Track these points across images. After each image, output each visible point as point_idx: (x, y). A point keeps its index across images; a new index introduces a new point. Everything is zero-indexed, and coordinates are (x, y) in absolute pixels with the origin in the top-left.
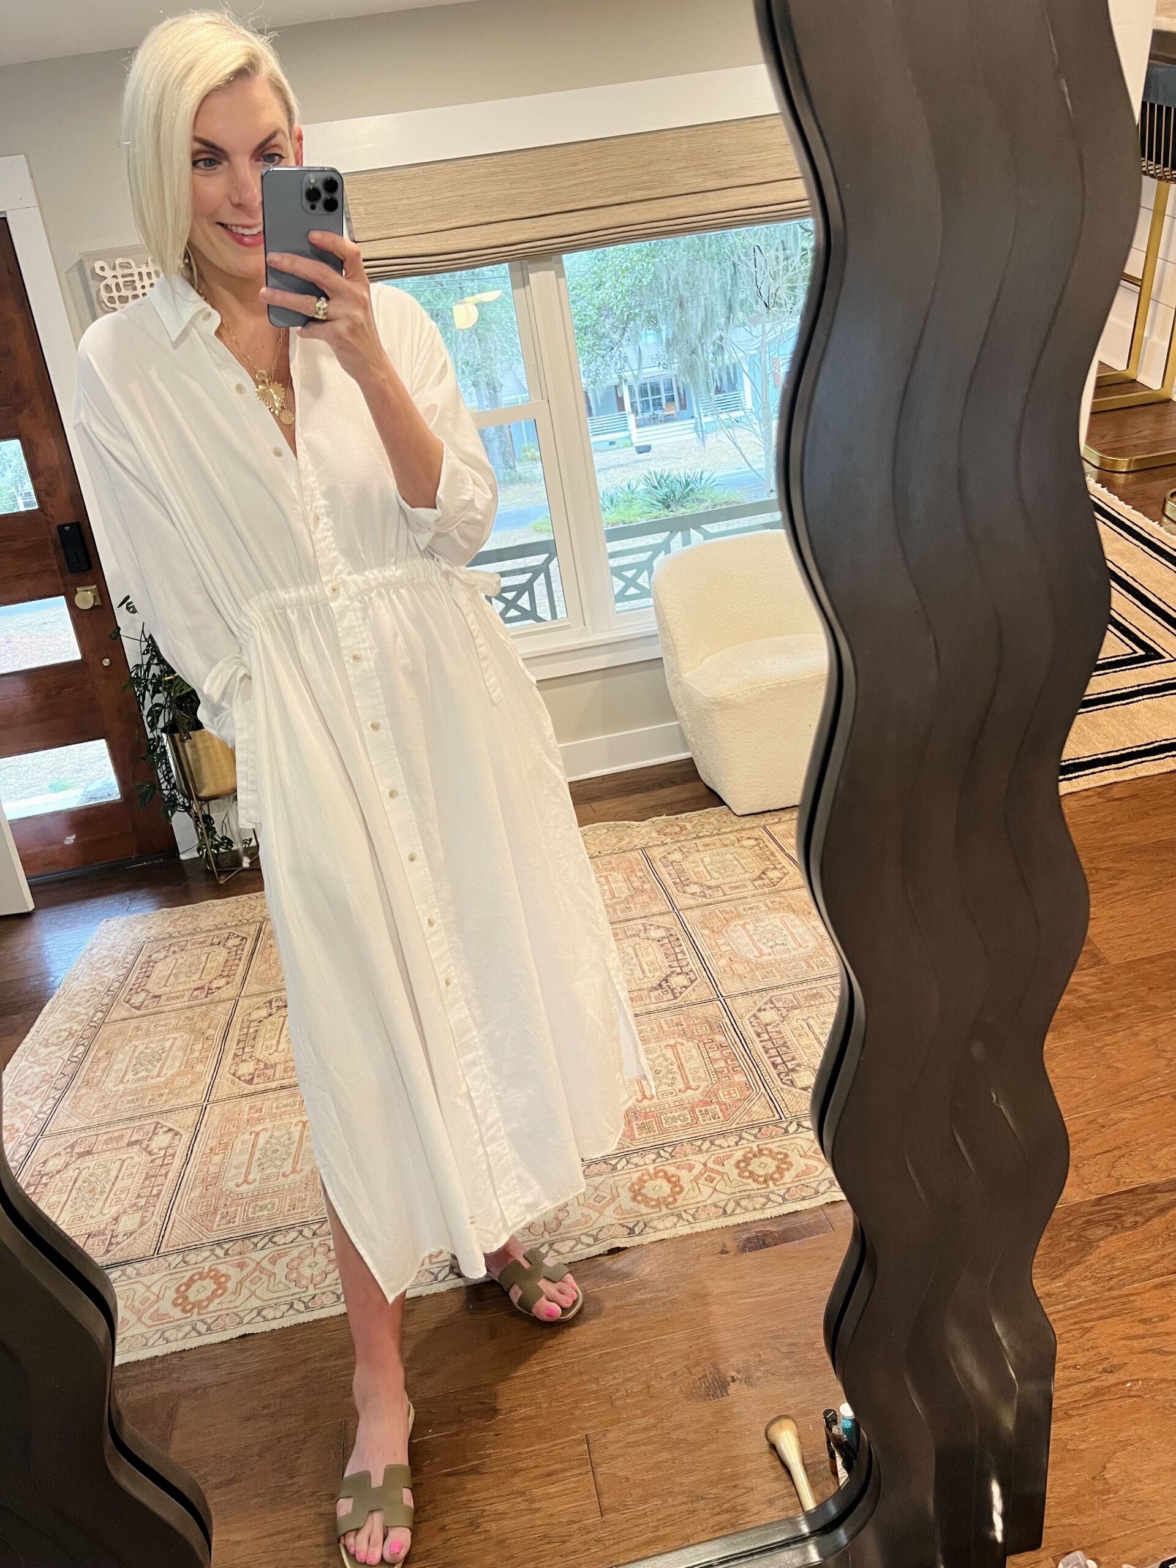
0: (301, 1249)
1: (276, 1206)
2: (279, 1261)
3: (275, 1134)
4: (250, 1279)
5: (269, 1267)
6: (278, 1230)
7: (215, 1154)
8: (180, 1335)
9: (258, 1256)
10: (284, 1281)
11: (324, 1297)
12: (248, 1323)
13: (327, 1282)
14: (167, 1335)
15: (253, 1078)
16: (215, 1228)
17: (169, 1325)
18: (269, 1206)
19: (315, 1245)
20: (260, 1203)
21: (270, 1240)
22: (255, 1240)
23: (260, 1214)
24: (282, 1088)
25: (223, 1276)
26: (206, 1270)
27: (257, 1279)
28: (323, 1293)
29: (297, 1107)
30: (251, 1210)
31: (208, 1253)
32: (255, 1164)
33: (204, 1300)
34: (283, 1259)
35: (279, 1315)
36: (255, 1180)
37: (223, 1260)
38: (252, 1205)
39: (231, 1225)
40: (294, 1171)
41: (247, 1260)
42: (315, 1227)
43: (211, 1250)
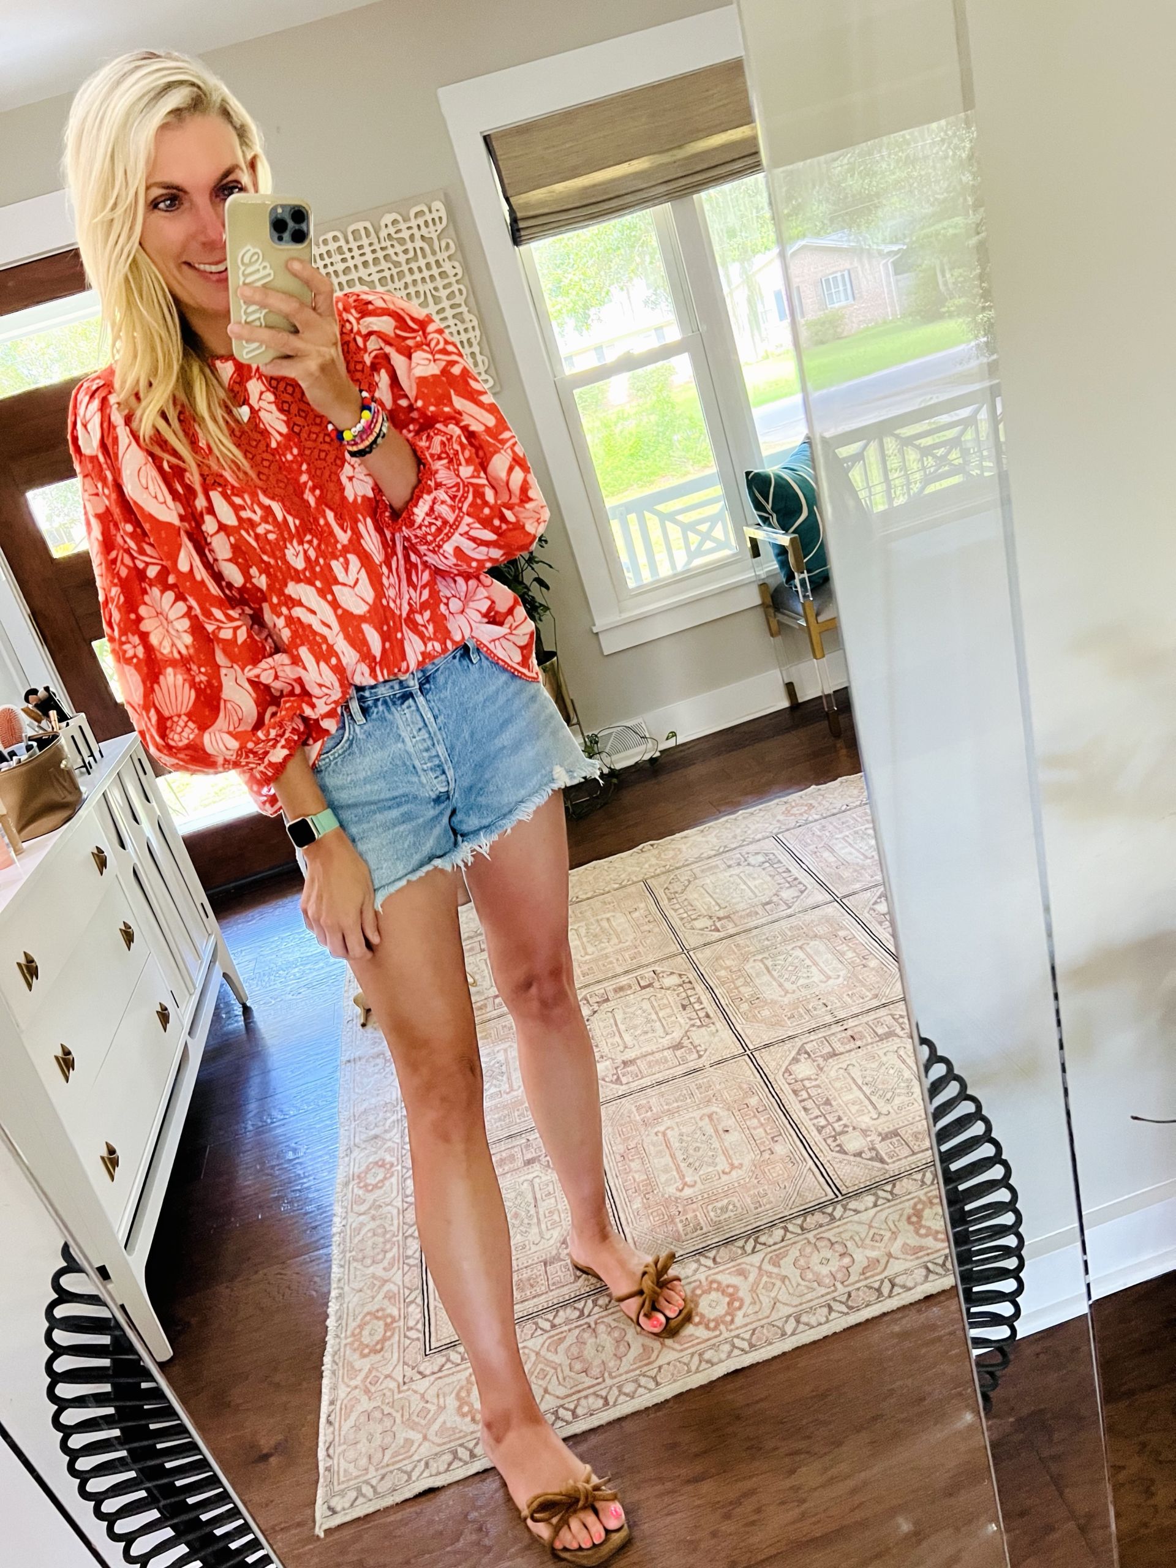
0: (798, 1246)
1: (738, 1205)
2: (782, 1262)
3: (684, 1130)
4: (761, 1286)
5: (775, 1270)
6: (757, 1231)
7: (632, 1160)
8: (723, 1356)
9: (756, 1259)
10: (803, 1283)
11: (861, 1293)
12: (793, 1334)
13: (852, 1279)
14: (707, 1356)
15: (618, 1078)
16: (684, 1237)
17: (703, 1346)
18: (731, 1207)
19: (813, 1241)
20: (719, 1205)
21: (756, 1241)
22: (741, 1243)
23: (726, 1216)
24: (659, 1083)
25: (728, 1286)
26: (704, 1283)
27: (771, 1286)
28: (858, 1289)
29: (689, 1101)
30: (712, 1214)
31: (694, 1266)
32: (683, 1165)
33: (725, 1315)
34: (785, 1260)
35: (823, 1320)
36: (695, 1182)
37: (717, 1270)
38: (710, 1207)
39: (699, 1232)
40: (733, 1167)
41: (744, 1266)
42: (799, 1221)
43: (698, 1261)
